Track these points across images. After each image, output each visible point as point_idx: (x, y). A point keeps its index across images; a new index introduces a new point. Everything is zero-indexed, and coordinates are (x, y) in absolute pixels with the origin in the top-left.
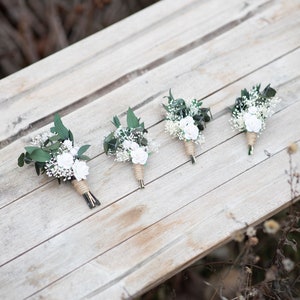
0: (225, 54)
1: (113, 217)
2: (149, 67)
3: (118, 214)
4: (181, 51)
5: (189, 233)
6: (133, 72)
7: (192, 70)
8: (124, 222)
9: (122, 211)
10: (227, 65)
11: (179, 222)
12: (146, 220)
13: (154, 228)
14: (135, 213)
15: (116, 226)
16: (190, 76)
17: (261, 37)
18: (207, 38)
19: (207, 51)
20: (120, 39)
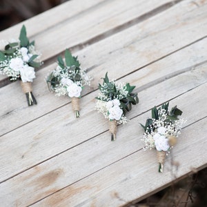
0: (155, 33)
1: (33, 178)
2: (90, 42)
3: (38, 175)
4: (119, 29)
5: (94, 198)
6: (75, 47)
7: (124, 47)
8: (41, 183)
9: (42, 173)
10: (155, 44)
11: (87, 187)
12: (60, 183)
13: (65, 191)
14: (53, 176)
15: (35, 187)
16: (122, 53)
17: (189, 19)
18: (143, 18)
19: (140, 30)
20: (70, 15)
